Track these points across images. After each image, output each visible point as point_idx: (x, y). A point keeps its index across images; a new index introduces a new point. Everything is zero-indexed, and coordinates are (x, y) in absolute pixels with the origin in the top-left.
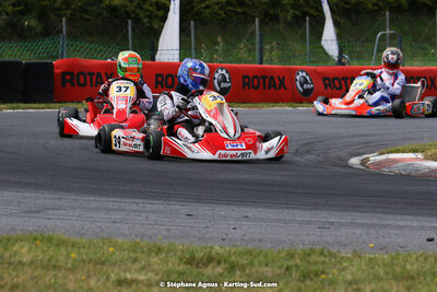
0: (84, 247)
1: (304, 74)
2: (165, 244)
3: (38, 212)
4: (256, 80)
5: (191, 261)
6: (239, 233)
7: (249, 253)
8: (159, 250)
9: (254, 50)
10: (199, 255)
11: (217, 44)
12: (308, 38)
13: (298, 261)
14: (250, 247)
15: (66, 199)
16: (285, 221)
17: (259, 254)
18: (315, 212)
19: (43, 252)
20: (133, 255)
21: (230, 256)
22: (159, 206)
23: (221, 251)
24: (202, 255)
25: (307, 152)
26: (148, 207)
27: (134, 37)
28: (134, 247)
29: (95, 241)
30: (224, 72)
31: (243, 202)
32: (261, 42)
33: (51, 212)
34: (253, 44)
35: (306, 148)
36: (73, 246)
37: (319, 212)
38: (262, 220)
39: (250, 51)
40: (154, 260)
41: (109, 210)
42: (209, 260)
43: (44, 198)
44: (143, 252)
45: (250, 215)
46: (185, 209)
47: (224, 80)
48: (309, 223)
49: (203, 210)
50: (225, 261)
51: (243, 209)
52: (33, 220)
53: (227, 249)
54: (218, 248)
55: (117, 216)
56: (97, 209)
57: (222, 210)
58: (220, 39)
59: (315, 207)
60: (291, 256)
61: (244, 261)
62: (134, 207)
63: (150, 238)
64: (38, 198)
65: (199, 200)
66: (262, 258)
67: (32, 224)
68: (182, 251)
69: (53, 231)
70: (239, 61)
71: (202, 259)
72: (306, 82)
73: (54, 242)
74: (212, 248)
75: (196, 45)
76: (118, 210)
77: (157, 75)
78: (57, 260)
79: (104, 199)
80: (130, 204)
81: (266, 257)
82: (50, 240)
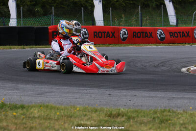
0: (62, 110)
1: (161, 31)
2: (99, 108)
3: (42, 94)
4: (139, 34)
5: (110, 115)
6: (132, 102)
7: (137, 111)
8: (96, 111)
9: (138, 20)
10: (114, 113)
11: (122, 18)
12: (162, 14)
13: (159, 115)
14: (137, 109)
15: (55, 88)
16: (152, 97)
17: (141, 112)
18: (166, 93)
19: (44, 112)
20: (85, 113)
21: (128, 113)
22: (96, 91)
23: (124, 111)
24: (115, 112)
25: (163, 66)
26: (91, 91)
27: (84, 15)
28: (85, 110)
29: (67, 107)
30: (125, 30)
31: (134, 88)
32: (141, 17)
33: (48, 94)
34: (138, 18)
35: (162, 64)
36: (58, 109)
37: (168, 93)
38: (142, 96)
39: (136, 21)
40: (94, 115)
41: (73, 93)
42: (118, 115)
43: (45, 88)
44: (89, 112)
45: (137, 94)
46: (108, 92)
47: (125, 34)
48: (163, 98)
49: (116, 92)
50: (126, 115)
51: (134, 92)
52: (39, 98)
53: (127, 110)
54: (122, 109)
55: (77, 96)
56: (68, 92)
57: (124, 92)
58: (123, 16)
59: (166, 90)
60: (155, 112)
61: (134, 115)
62: (85, 91)
63: (92, 105)
64: (42, 88)
65: (114, 88)
66: (142, 114)
67: (39, 100)
68: (107, 111)
69: (49, 103)
70: (131, 25)
71: (115, 114)
72: (162, 34)
73: (49, 107)
74: (119, 109)
75: (112, 18)
76: (78, 93)
77: (94, 32)
78: (51, 116)
79: (72, 88)
80: (83, 90)
81: (144, 113)
82: (47, 107)
